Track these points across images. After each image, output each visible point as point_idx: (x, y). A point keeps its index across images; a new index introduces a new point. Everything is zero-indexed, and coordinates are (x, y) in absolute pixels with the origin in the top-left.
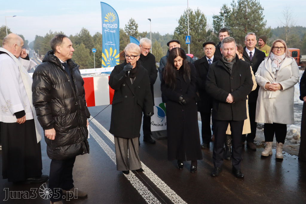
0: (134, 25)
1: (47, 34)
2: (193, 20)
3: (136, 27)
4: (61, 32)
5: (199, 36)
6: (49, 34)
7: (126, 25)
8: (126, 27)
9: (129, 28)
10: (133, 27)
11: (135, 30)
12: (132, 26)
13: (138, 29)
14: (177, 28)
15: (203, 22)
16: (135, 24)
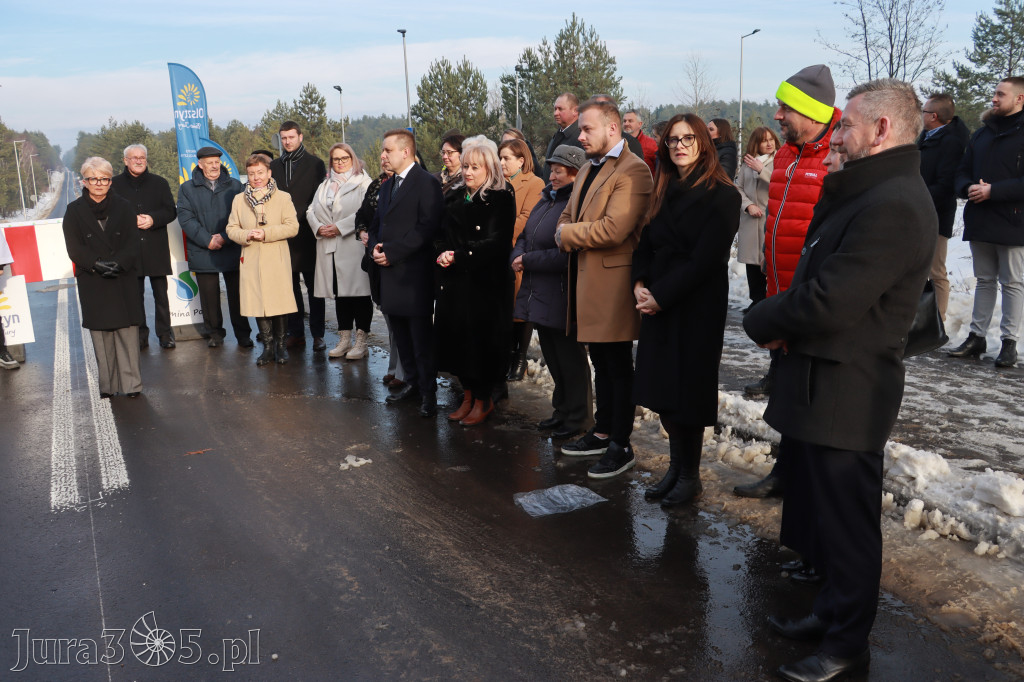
0: (314, 101)
1: (103, 129)
2: (452, 86)
3: (322, 106)
4: (137, 123)
5: (469, 127)
6: (108, 127)
7: (295, 102)
8: (297, 108)
9: (303, 109)
10: (313, 105)
11: (320, 113)
12: (312, 103)
13: (327, 110)
14: (416, 106)
15: (479, 93)
16: (317, 98)
